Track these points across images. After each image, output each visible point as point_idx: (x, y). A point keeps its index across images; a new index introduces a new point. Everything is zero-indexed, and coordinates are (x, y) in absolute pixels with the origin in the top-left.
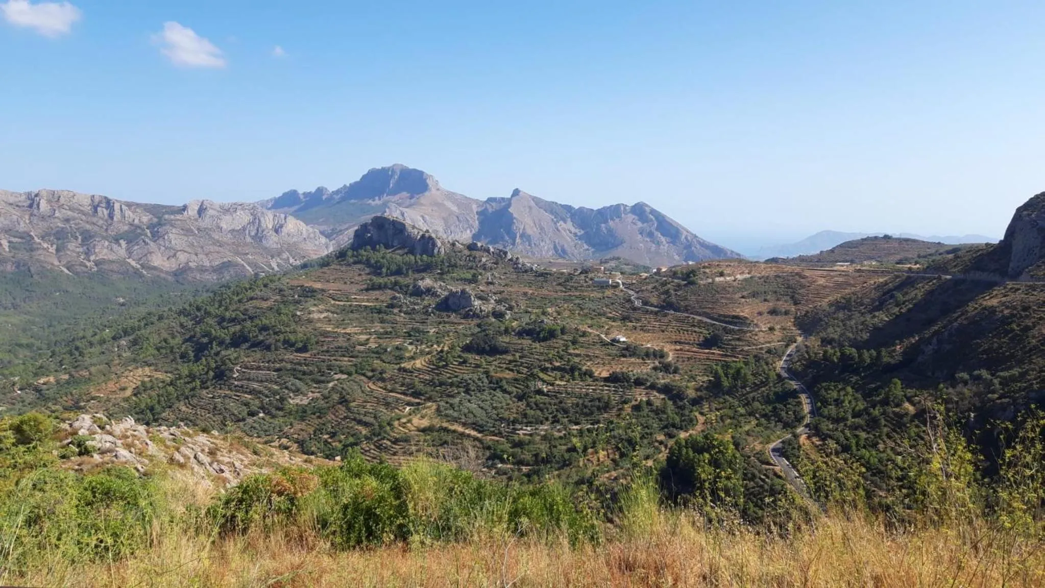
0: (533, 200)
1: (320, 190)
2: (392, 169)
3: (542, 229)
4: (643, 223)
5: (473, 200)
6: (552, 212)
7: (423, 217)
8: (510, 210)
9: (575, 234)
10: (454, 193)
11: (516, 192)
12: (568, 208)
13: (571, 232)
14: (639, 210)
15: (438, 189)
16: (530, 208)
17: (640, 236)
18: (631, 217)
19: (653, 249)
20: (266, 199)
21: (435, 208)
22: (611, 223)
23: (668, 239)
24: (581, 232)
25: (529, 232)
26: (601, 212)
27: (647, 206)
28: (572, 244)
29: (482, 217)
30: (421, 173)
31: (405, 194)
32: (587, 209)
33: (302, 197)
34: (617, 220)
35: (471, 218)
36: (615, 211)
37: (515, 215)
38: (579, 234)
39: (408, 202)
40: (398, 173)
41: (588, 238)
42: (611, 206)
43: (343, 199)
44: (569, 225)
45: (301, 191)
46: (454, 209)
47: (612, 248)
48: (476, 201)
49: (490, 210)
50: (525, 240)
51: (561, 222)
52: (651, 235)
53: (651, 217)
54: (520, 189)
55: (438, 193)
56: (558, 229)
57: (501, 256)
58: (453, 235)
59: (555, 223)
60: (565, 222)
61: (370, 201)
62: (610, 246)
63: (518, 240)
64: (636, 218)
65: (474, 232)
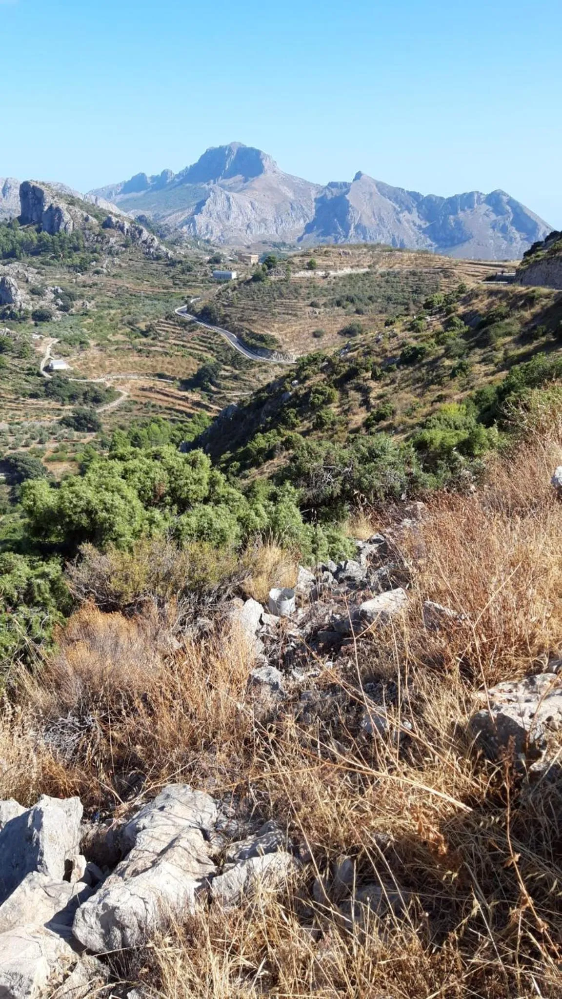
0: (377, 186)
1: (165, 173)
2: (230, 148)
3: (381, 220)
4: (497, 216)
5: (312, 184)
6: (396, 200)
7: (252, 203)
8: (347, 197)
9: (420, 227)
10: (292, 177)
11: (358, 176)
12: (415, 196)
13: (415, 225)
14: (495, 200)
15: (275, 172)
16: (371, 194)
17: (491, 231)
18: (485, 207)
19: (503, 247)
20: (117, 183)
21: (268, 193)
22: (461, 214)
23: (524, 235)
24: (425, 225)
25: (366, 222)
26: (452, 201)
27: (505, 194)
28: (414, 238)
29: (320, 205)
30: (258, 153)
31: (239, 177)
32: (437, 197)
33: (149, 181)
34: (468, 211)
35: (307, 205)
36: (467, 200)
37: (351, 203)
38: (424, 226)
39: (241, 185)
40: (235, 152)
41: (432, 232)
42: (464, 194)
43: (181, 183)
44: (414, 216)
45: (149, 175)
46: (290, 195)
47: (458, 244)
48: (317, 187)
49: (329, 197)
50: (360, 232)
51: (406, 212)
52: (504, 229)
53: (508, 208)
54: (363, 172)
55: (274, 176)
56: (399, 221)
57: (133, 237)
58: (284, 224)
59: (398, 213)
60: (410, 212)
61: (205, 185)
62: (456, 241)
63: (352, 231)
64: (491, 208)
65: (308, 221)
